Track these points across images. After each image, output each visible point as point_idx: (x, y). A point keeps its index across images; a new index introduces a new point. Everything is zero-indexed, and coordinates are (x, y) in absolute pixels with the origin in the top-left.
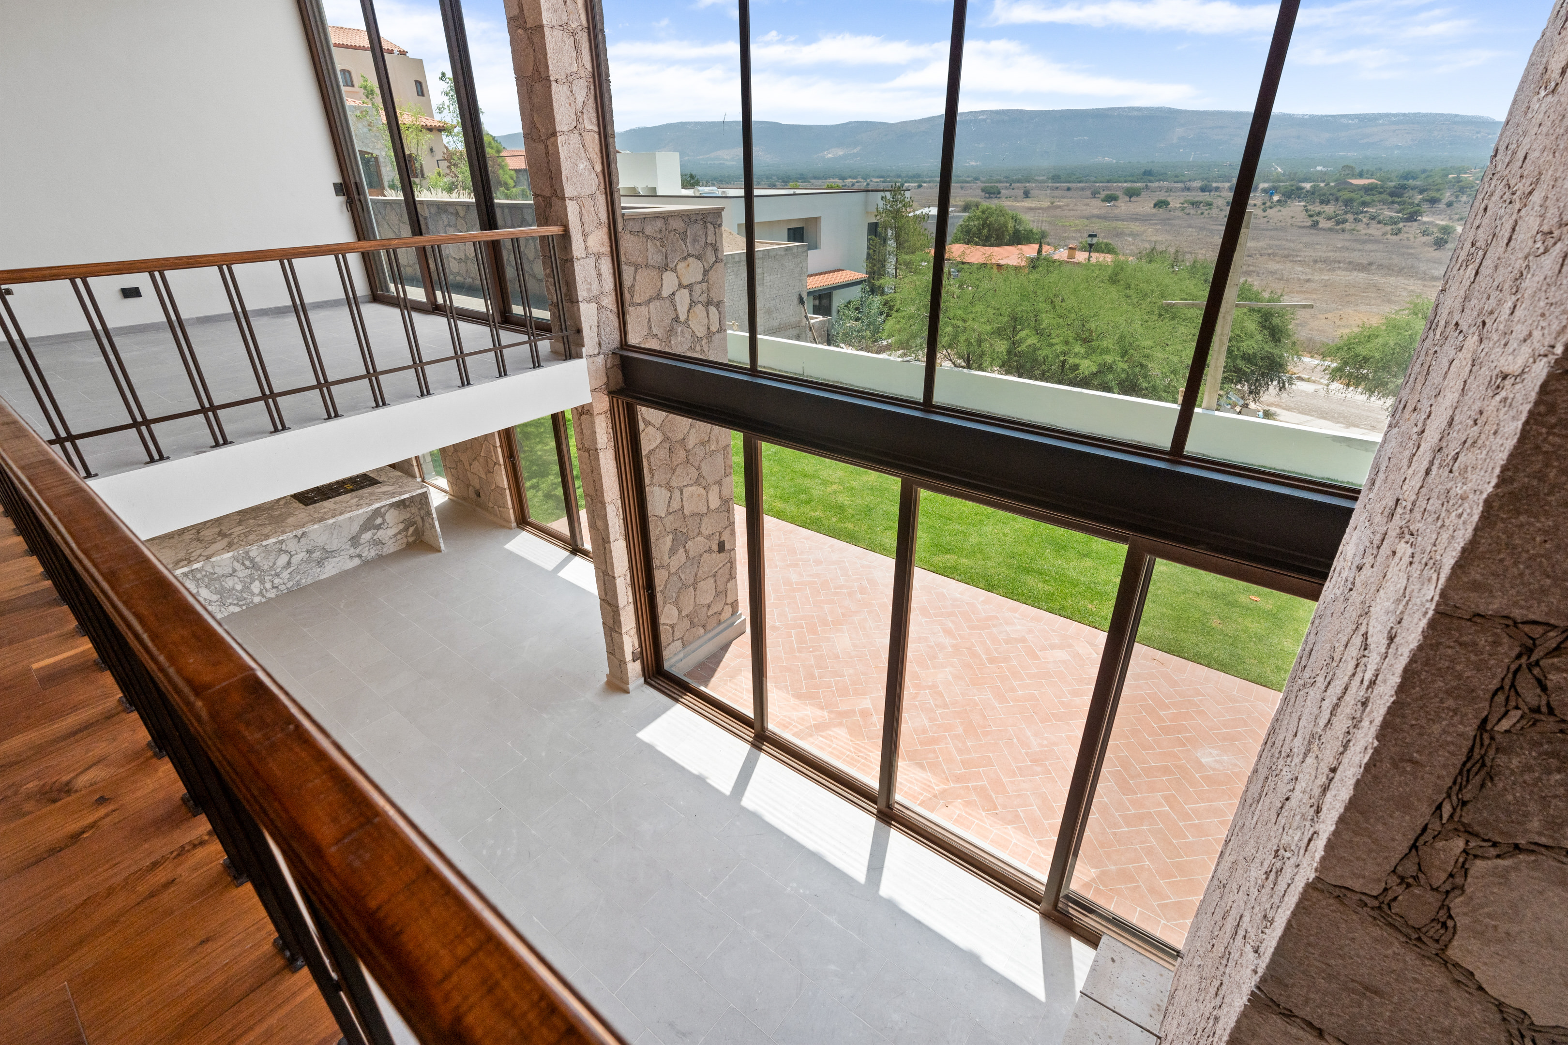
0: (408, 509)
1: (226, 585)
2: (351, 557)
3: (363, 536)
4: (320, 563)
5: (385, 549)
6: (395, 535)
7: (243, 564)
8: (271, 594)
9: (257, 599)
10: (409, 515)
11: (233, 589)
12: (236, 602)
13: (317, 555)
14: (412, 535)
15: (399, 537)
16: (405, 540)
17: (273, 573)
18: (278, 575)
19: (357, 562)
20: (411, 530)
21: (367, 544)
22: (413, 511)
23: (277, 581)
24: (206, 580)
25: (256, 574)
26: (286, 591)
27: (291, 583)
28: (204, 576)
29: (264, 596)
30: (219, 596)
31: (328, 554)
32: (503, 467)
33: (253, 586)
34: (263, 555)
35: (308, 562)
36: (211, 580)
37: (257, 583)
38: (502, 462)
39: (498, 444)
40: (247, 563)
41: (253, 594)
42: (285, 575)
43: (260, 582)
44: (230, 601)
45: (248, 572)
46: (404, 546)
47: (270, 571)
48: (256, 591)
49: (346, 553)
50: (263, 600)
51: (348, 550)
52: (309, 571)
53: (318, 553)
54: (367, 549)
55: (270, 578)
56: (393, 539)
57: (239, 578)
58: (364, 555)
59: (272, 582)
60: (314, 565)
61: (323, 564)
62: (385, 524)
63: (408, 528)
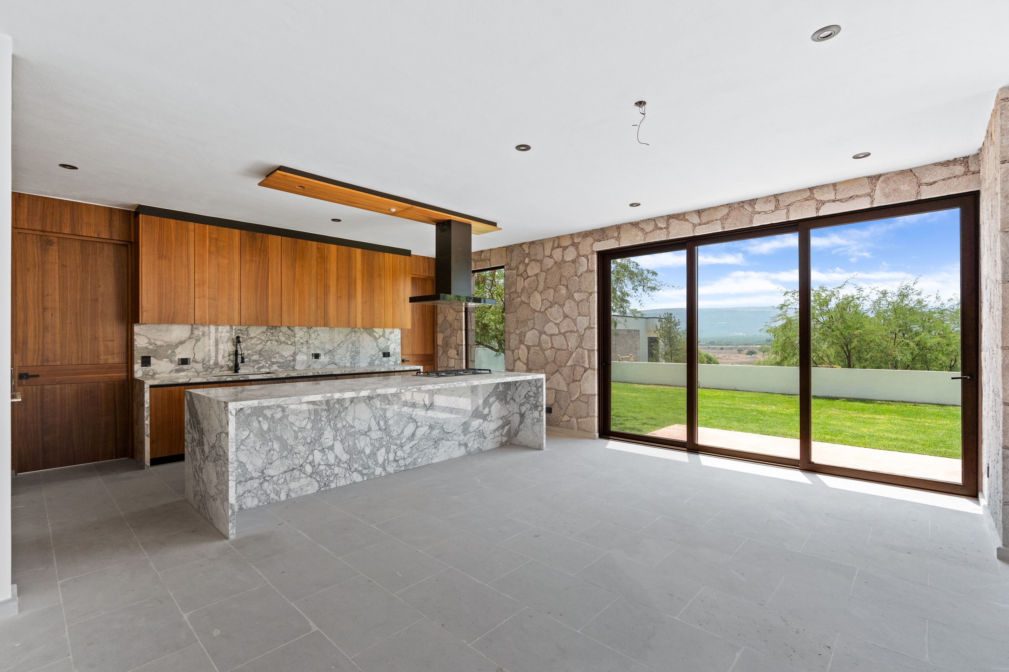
0: (508, 406)
1: (358, 445)
2: (459, 445)
3: (473, 424)
4: (436, 443)
5: (485, 444)
6: (494, 431)
7: (378, 424)
8: (391, 469)
9: (379, 471)
10: (507, 413)
11: (363, 452)
12: (360, 468)
15: (497, 433)
16: (499, 439)
17: (398, 442)
18: (401, 446)
19: (462, 452)
20: (506, 428)
21: (473, 434)
22: (511, 409)
24: (344, 433)
25: (385, 439)
26: (403, 468)
27: (408, 461)
28: (344, 427)
29: (385, 469)
30: (349, 457)
31: (446, 434)
32: (596, 371)
33: (379, 452)
34: (396, 418)
35: (426, 437)
36: (348, 434)
37: (383, 450)
38: (596, 366)
39: (596, 347)
40: (382, 423)
41: (377, 464)
42: (407, 448)
43: (386, 450)
44: (356, 466)
45: (379, 434)
46: (499, 445)
47: (397, 439)
48: (380, 460)
49: (457, 438)
50: (383, 474)
51: (460, 435)
52: (426, 450)
53: (438, 431)
54: (473, 439)
55: (395, 447)
56: (492, 435)
57: (371, 439)
58: (469, 445)
59: (396, 453)
60: (431, 444)
61: (439, 444)
62: (490, 416)
63: (504, 427)
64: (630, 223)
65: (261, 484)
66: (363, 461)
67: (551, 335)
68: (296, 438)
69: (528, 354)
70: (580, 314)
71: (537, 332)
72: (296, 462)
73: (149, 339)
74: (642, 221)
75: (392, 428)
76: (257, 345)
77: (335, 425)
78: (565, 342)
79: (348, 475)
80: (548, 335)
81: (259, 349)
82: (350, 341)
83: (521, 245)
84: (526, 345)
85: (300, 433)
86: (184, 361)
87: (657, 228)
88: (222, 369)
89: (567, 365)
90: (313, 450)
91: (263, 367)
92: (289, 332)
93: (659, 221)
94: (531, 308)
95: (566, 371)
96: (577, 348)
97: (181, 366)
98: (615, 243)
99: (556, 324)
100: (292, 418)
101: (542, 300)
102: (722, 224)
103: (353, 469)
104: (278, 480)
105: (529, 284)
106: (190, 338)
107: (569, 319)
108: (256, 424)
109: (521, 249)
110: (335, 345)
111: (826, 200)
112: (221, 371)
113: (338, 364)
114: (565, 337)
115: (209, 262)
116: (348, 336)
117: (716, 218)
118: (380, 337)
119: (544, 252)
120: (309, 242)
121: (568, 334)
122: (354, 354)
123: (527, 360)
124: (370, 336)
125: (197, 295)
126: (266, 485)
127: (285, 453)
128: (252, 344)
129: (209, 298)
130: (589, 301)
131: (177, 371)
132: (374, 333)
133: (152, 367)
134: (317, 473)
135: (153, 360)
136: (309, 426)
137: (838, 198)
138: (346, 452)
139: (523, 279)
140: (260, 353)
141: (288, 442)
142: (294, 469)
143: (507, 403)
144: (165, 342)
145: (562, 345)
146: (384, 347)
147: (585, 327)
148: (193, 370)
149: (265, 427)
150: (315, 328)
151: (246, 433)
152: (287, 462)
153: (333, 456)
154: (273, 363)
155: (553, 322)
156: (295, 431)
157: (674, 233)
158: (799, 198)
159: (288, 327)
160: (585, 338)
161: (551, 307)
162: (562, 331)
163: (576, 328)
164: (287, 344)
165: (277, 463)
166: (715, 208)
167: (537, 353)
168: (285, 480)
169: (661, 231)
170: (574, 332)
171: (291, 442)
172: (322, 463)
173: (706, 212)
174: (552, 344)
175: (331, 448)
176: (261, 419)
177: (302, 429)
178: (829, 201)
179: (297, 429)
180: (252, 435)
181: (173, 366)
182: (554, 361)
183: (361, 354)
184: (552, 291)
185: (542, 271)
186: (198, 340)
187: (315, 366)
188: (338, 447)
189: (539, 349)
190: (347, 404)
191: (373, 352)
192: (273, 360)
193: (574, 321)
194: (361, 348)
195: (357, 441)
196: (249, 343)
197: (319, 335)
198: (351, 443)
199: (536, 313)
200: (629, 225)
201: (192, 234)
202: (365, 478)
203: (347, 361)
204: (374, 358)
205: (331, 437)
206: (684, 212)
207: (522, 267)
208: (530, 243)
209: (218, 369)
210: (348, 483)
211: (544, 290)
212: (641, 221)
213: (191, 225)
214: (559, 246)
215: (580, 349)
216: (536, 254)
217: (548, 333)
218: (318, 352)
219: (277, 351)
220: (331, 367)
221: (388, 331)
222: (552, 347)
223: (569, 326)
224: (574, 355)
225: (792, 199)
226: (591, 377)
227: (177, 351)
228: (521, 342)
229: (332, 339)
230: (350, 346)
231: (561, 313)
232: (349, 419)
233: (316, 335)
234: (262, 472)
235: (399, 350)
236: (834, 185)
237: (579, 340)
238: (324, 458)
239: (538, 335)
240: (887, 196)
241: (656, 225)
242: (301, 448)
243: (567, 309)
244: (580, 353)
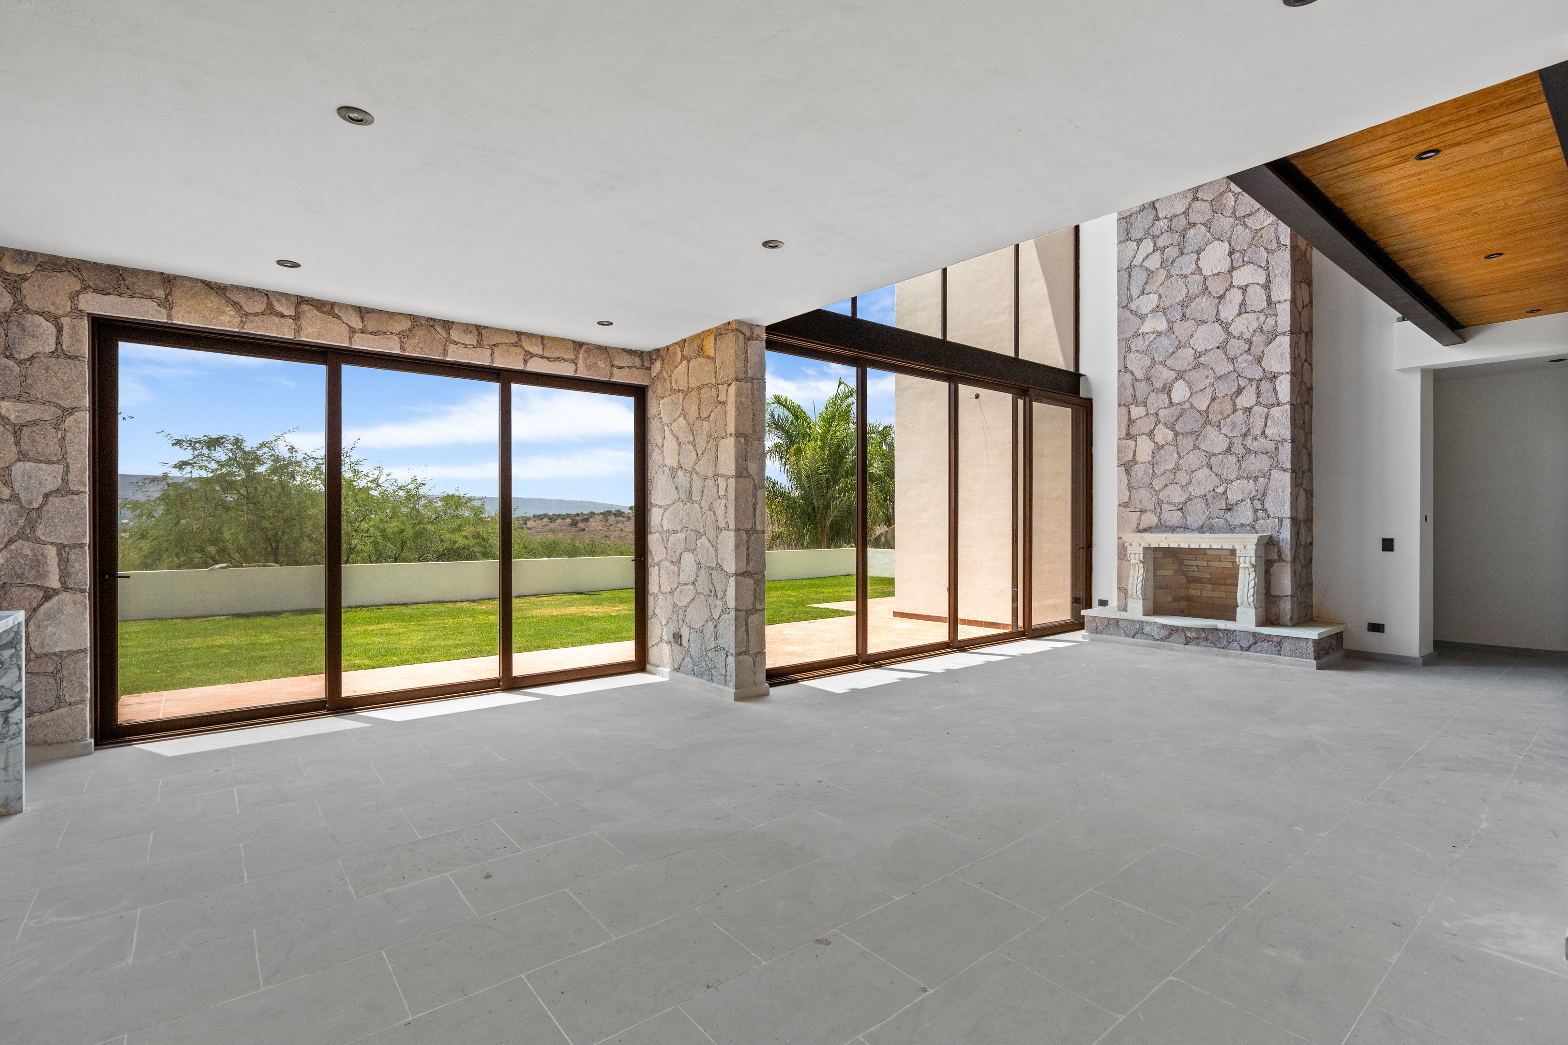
64: (203, 282)
70: (25, 457)
74: (237, 287)
87: (270, 310)
93: (278, 301)
96: (12, 542)
98: (157, 311)
102: (401, 342)
111: (534, 352)
117: (390, 330)
130: (62, 427)
137: (546, 355)
147: (45, 490)
157: (311, 331)
158: (506, 341)
160: (46, 516)
163: (7, 493)
166: (392, 315)
169: (283, 320)
173: (374, 314)
178: (537, 355)
200: (200, 284)
206: (332, 301)
212: (232, 286)
215: (26, 544)
225: (497, 339)
226: (66, 609)
236: (542, 338)
237: (21, 522)
240: (588, 368)
241: (270, 306)
244: (29, 552)
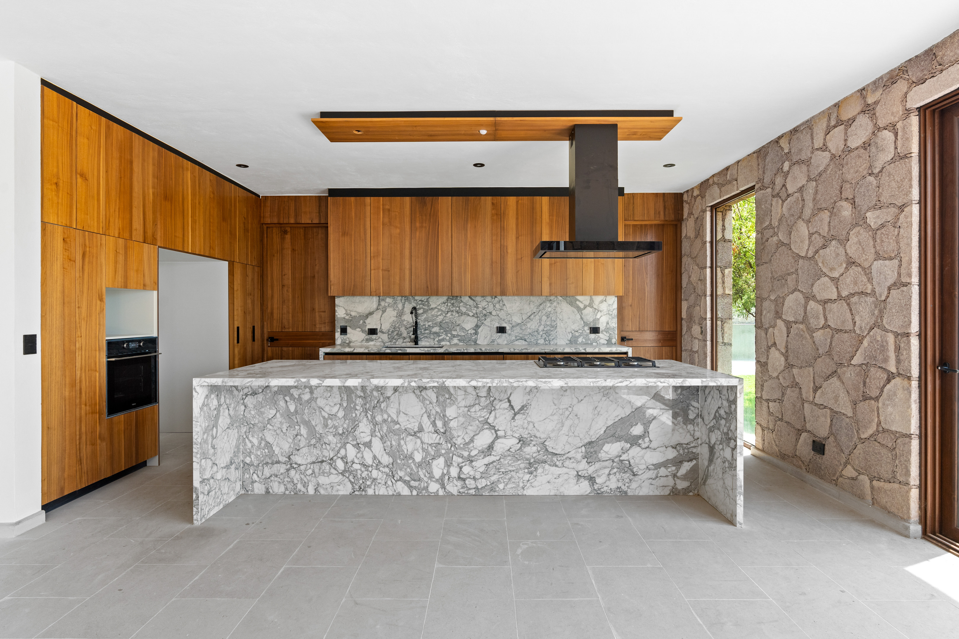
0: (690, 427)
1: (404, 447)
2: (578, 476)
3: (606, 447)
4: (532, 466)
5: (634, 485)
6: (657, 466)
7: (434, 424)
8: (454, 488)
9: (434, 487)
10: (688, 439)
11: (411, 457)
12: (407, 478)
13: (531, 450)
14: (685, 477)
15: (663, 471)
16: (670, 482)
17: (466, 454)
18: (470, 460)
19: (584, 488)
20: (686, 467)
21: (609, 464)
22: (697, 434)
23: (467, 469)
24: (385, 428)
25: (444, 446)
26: (472, 492)
27: (482, 483)
28: (385, 421)
29: (443, 487)
30: (391, 460)
31: (548, 456)
32: (915, 384)
33: (435, 463)
34: (462, 419)
35: (516, 456)
36: (390, 431)
37: (441, 460)
38: (915, 372)
39: (915, 327)
40: (439, 424)
41: (431, 477)
42: (480, 464)
43: (446, 462)
44: (401, 473)
45: (434, 438)
46: (667, 492)
47: (463, 449)
48: (437, 473)
49: (574, 465)
50: (441, 493)
51: (578, 462)
52: (513, 474)
53: (535, 449)
54: (607, 471)
55: (460, 460)
56: (651, 472)
57: (422, 442)
58: (598, 480)
59: (461, 468)
60: (522, 466)
61: (536, 469)
62: (647, 440)
63: (681, 462)
65: (288, 470)
66: (412, 469)
67: (825, 302)
68: (326, 426)
69: (788, 336)
70: (878, 256)
71: (801, 296)
72: (326, 453)
73: (346, 310)
75: (455, 433)
76: (437, 316)
77: (373, 417)
78: (848, 315)
79: (389, 483)
80: (818, 301)
81: (439, 320)
82: (544, 312)
83: (777, 141)
84: (784, 321)
85: (330, 421)
86: (373, 331)
88: (405, 341)
89: (852, 362)
90: (345, 444)
91: (443, 340)
92: (471, 302)
94: (793, 252)
95: (849, 374)
96: (872, 329)
97: (370, 336)
99: (832, 279)
100: (321, 402)
101: (811, 235)
103: (397, 477)
104: (306, 470)
105: (790, 209)
106: (377, 309)
107: (856, 269)
108: (282, 403)
109: (777, 148)
110: (525, 317)
112: (403, 342)
113: (527, 340)
114: (848, 304)
115: (383, 234)
116: (541, 307)
118: (585, 307)
119: (813, 143)
120: (483, 198)
121: (855, 299)
122: (548, 328)
123: (787, 347)
124: (572, 305)
125: (372, 268)
126: (292, 472)
127: (313, 441)
128: (433, 316)
129: (382, 270)
130: (899, 224)
131: (368, 340)
132: (577, 302)
133: (348, 336)
134: (351, 473)
135: (349, 330)
136: (341, 414)
138: (388, 454)
139: (780, 202)
140: (440, 325)
141: (317, 429)
142: (322, 462)
143: (687, 421)
144: (358, 313)
145: (843, 322)
146: (591, 320)
147: (888, 284)
148: (380, 340)
149: (292, 408)
150: (500, 297)
151: (273, 412)
152: (316, 452)
153: (371, 455)
154: (454, 336)
155: (828, 276)
156: (324, 417)
159: (470, 297)
160: (889, 306)
161: (824, 247)
162: (844, 293)
163: (870, 287)
164: (469, 315)
165: (305, 450)
167: (802, 336)
168: (314, 472)
170: (866, 294)
171: (319, 429)
172: (356, 461)
174: (826, 319)
175: (368, 445)
176: (287, 398)
177: (333, 416)
179: (326, 416)
180: (278, 415)
181: (363, 336)
182: (829, 353)
183: (558, 329)
184: (825, 215)
185: (809, 180)
186: (384, 312)
187: (500, 341)
188: (377, 444)
189: (805, 329)
190: (389, 393)
191: (575, 327)
192: (454, 333)
193: (867, 272)
194: (558, 322)
195: (402, 442)
196: (430, 314)
197: (504, 305)
198: (394, 443)
199: (801, 261)
201: (368, 208)
202: (415, 493)
203: (539, 337)
204: (577, 334)
205: (368, 431)
207: (779, 181)
208: (791, 131)
209: (401, 340)
210: (391, 493)
211: (814, 215)
213: (368, 200)
214: (839, 122)
215: (879, 331)
216: (801, 150)
217: (819, 298)
218: (504, 325)
219: (458, 323)
220: (519, 344)
221: (598, 299)
222: (826, 326)
223: (856, 283)
224: (865, 343)
226: (900, 394)
227: (368, 321)
228: (778, 315)
229: (521, 310)
230: (544, 318)
231: (843, 258)
232: (392, 412)
233: (501, 305)
234: (289, 458)
235: (614, 324)
237: (876, 312)
238: (359, 455)
239: (803, 302)
242: (331, 438)
243: (852, 249)
244: (879, 339)
